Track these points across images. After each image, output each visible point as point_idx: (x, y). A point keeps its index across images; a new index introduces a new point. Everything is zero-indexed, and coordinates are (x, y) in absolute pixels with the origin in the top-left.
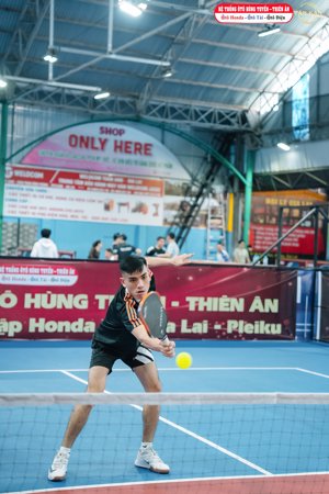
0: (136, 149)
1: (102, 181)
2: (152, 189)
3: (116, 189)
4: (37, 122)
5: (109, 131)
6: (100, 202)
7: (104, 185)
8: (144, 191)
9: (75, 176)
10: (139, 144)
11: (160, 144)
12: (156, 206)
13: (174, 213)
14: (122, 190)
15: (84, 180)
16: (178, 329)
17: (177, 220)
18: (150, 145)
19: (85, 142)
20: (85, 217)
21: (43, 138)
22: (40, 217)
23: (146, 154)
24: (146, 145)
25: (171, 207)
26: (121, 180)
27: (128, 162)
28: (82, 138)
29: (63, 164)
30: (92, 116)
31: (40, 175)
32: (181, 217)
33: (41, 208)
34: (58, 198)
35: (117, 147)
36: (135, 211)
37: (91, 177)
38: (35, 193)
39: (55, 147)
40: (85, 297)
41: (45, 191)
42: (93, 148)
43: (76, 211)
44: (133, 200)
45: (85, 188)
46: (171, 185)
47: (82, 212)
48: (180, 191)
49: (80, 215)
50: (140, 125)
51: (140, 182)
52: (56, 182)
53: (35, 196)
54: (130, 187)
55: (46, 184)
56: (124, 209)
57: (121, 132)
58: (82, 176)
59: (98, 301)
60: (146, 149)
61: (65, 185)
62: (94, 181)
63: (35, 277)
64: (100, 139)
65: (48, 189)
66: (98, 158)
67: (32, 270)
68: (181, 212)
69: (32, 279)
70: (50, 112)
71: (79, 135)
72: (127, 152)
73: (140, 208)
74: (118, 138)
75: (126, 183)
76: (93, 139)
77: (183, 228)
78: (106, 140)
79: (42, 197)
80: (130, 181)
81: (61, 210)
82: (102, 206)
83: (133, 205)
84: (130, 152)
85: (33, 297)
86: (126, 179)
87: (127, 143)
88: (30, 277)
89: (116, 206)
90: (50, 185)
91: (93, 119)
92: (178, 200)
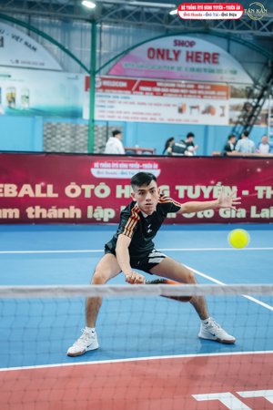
0: (205, 58)
1: (176, 88)
2: (219, 93)
3: (188, 94)
4: (120, 38)
5: (182, 44)
6: (174, 105)
7: (177, 91)
8: (212, 95)
9: (153, 84)
10: (208, 54)
11: (226, 53)
12: (223, 108)
13: (238, 113)
14: (193, 94)
15: (161, 87)
16: (248, 214)
17: (241, 120)
18: (218, 54)
19: (162, 54)
20: (162, 119)
21: (126, 52)
22: (124, 120)
23: (214, 62)
24: (214, 54)
25: (235, 108)
26: (192, 86)
27: (198, 70)
28: (159, 51)
29: (143, 74)
30: (168, 30)
31: (124, 84)
32: (244, 117)
33: (125, 113)
34: (139, 104)
35: (189, 57)
36: (204, 112)
37: (167, 85)
38: (120, 100)
39: (136, 59)
40: (167, 187)
41: (128, 98)
42: (169, 59)
43: (155, 114)
44: (203, 104)
45: (162, 94)
46: (235, 89)
47: (159, 114)
48: (244, 94)
49: (157, 117)
50: (209, 37)
51: (208, 87)
52: (137, 89)
53: (120, 103)
54: (200, 92)
55: (129, 92)
56: (195, 111)
57: (192, 44)
58: (159, 84)
59: (177, 191)
60: (214, 58)
61: (144, 92)
62: (169, 88)
63: (125, 171)
64: (174, 51)
65: (131, 96)
66: (172, 68)
67: (122, 165)
68: (245, 112)
69: (122, 173)
70: (131, 29)
71: (156, 48)
72: (197, 61)
73: (209, 110)
74: (190, 49)
75: (197, 88)
76: (168, 51)
77: (246, 126)
78: (179, 52)
79: (126, 103)
80: (200, 87)
81: (142, 113)
82: (176, 109)
83: (203, 108)
84: (200, 62)
85: (123, 188)
86: (196, 85)
87: (197, 53)
88: (120, 171)
89: (188, 109)
90: (132, 93)
91: (168, 33)
92: (241, 102)
